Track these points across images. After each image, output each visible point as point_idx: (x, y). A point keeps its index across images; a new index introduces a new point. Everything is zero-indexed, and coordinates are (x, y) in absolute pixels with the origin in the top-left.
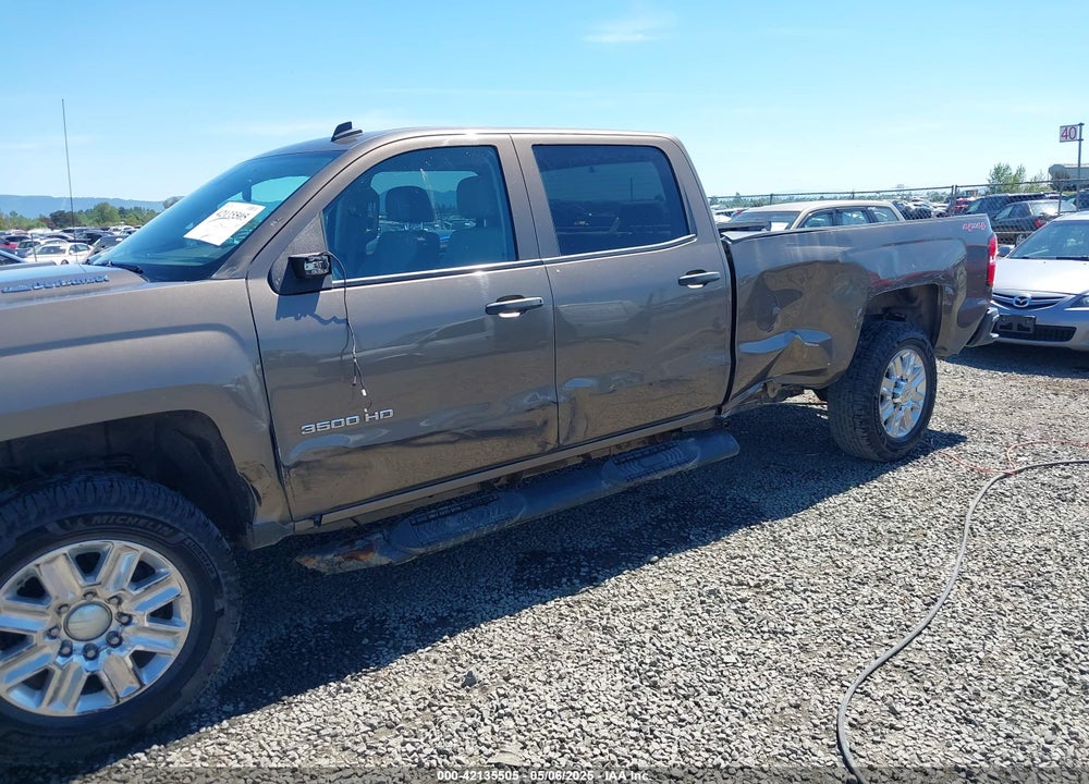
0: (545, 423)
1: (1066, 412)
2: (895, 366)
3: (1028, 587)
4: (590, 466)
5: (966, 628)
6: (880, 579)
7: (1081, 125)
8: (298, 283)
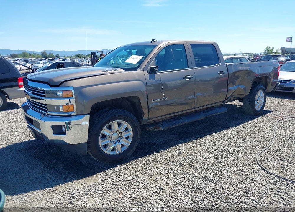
0: (192, 102)
1: (293, 106)
2: (259, 93)
3: (290, 139)
4: (197, 113)
5: (279, 146)
6: (258, 138)
7: (292, 37)
8: (152, 72)
